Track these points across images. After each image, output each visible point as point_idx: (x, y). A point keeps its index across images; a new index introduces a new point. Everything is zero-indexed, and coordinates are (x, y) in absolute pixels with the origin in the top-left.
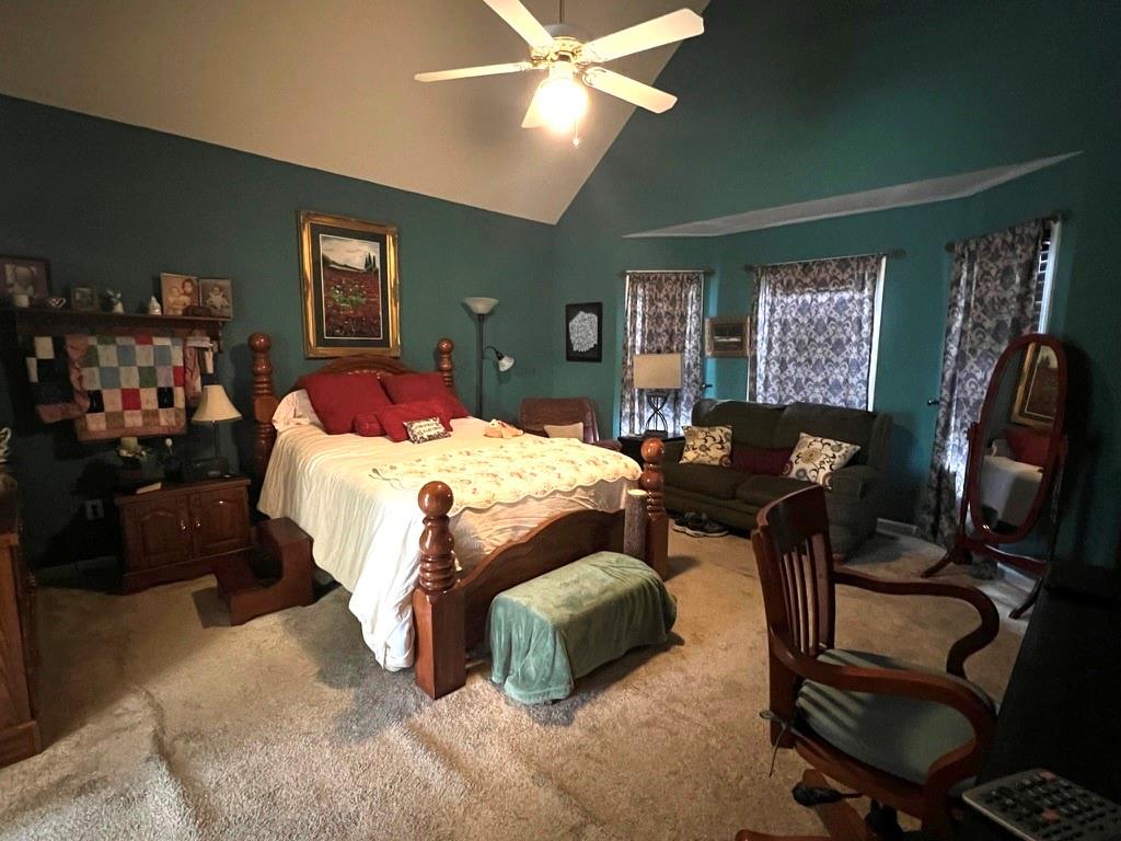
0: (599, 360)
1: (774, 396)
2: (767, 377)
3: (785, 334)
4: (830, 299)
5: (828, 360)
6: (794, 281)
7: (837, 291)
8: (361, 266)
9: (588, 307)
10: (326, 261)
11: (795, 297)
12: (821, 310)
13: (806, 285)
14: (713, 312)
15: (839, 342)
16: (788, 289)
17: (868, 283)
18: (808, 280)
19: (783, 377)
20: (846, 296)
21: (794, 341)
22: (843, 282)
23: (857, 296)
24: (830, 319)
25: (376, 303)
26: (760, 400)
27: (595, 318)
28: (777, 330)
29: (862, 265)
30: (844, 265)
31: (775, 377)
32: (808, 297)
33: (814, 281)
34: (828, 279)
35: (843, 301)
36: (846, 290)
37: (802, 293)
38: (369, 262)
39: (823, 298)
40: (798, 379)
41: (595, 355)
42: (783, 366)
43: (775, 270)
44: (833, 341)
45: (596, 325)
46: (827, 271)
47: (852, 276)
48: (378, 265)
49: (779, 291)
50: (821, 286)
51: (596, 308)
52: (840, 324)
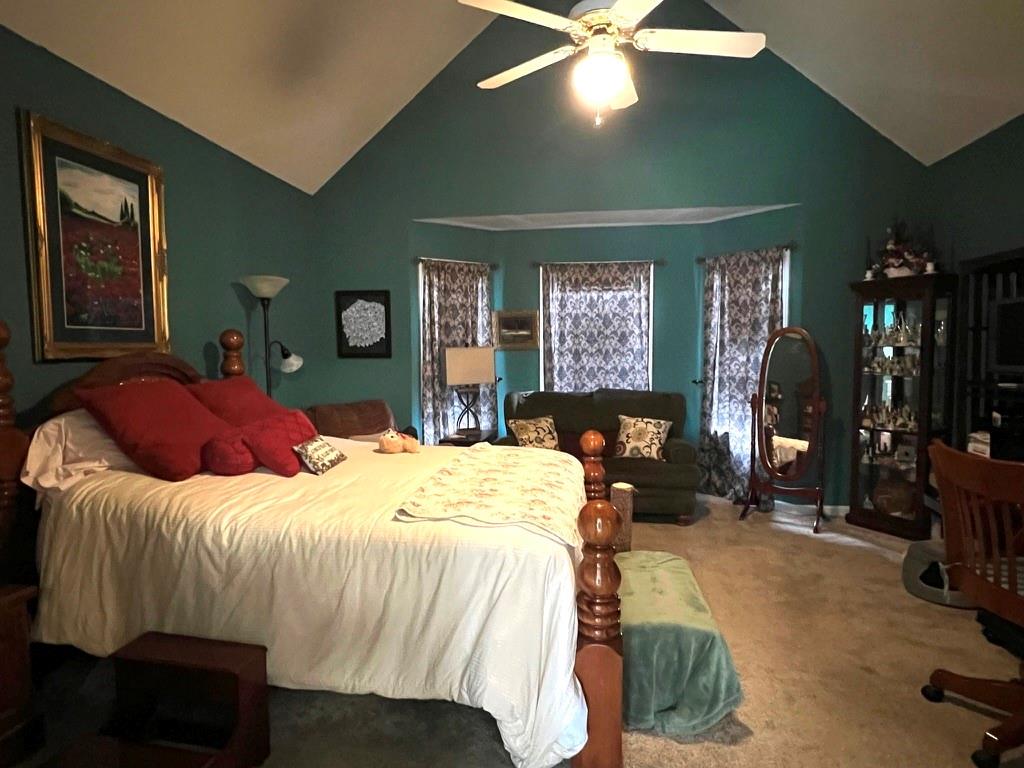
0: (387, 355)
1: (569, 385)
2: (561, 368)
3: (577, 327)
4: (615, 297)
5: (615, 351)
6: (581, 279)
7: (620, 290)
8: (116, 217)
9: (368, 295)
10: (66, 202)
11: (582, 293)
12: (607, 307)
13: (592, 284)
14: (498, 305)
15: (623, 334)
16: (576, 287)
17: (643, 285)
18: (593, 279)
19: (578, 367)
20: (627, 294)
21: (585, 334)
22: (623, 283)
23: (637, 295)
24: (614, 315)
25: (136, 275)
26: (556, 389)
27: (383, 309)
28: (569, 322)
29: (638, 270)
30: (624, 268)
31: (569, 368)
32: (594, 295)
33: (599, 280)
34: (610, 280)
35: (624, 300)
36: (627, 289)
37: (589, 291)
38: (125, 212)
39: (608, 296)
40: (592, 368)
41: (382, 350)
42: (577, 356)
43: (563, 268)
44: (619, 334)
45: (382, 317)
46: (610, 271)
47: (631, 278)
48: (137, 218)
49: (568, 288)
50: (606, 285)
51: (382, 297)
52: (623, 318)
